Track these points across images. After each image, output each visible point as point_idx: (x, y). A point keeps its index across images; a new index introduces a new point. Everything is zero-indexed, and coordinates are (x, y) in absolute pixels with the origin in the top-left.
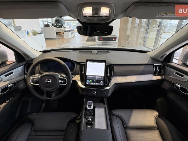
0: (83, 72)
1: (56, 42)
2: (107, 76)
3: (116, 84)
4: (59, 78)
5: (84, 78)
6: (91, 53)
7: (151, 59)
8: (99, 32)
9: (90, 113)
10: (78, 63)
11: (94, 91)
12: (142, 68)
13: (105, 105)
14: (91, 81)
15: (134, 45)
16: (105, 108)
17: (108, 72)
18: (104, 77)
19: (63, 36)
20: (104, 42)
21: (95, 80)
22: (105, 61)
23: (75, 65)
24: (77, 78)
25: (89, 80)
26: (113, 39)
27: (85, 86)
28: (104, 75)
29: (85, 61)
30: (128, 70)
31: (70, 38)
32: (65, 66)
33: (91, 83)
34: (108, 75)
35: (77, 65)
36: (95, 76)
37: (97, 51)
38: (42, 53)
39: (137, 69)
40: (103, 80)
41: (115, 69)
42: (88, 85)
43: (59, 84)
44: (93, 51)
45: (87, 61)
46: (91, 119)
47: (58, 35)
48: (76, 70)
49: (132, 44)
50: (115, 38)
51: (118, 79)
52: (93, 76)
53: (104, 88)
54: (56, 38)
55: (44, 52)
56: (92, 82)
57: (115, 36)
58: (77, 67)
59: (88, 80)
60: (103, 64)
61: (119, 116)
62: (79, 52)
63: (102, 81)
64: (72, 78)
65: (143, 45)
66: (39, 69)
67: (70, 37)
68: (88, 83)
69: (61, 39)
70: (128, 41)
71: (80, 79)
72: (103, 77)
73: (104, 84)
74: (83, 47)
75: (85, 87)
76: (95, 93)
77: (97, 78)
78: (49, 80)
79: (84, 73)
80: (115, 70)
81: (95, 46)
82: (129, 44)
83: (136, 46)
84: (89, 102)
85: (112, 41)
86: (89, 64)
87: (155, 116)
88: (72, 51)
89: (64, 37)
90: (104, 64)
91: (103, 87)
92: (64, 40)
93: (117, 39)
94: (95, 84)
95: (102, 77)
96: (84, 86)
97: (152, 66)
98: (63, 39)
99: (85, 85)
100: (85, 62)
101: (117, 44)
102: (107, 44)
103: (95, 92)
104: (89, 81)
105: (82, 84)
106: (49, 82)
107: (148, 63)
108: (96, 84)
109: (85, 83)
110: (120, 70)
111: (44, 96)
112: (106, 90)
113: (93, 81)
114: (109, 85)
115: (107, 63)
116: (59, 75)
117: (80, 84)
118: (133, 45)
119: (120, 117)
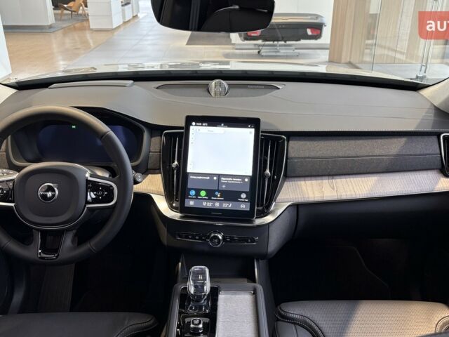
0: (176, 163)
1: (55, 42)
2: (263, 176)
3: (297, 207)
4: (88, 182)
5: (177, 185)
6: (207, 93)
7: (431, 116)
8: (237, 7)
9: (200, 308)
10: (155, 130)
11: (215, 232)
12: (395, 147)
13: (254, 281)
14: (203, 193)
15: (403, 57)
16: (255, 293)
17: (266, 161)
18: (253, 179)
19: (85, 18)
20: (267, 47)
21: (219, 191)
22: (254, 123)
23: (146, 135)
24: (152, 185)
25: (198, 192)
26: (309, 32)
27: (181, 212)
28: (250, 173)
29: (181, 123)
30: (340, 154)
31: (114, 26)
32: (109, 138)
33: (204, 204)
34: (268, 171)
35: (152, 136)
36: (219, 176)
37: (229, 85)
38: (13, 91)
39: (377, 152)
40: (248, 190)
41: (295, 149)
42: (191, 209)
43: (87, 202)
44: (213, 83)
45: (190, 120)
46: (201, 326)
47: (62, 14)
48: (147, 157)
49: (391, 53)
50: (318, 28)
51: (304, 188)
52: (211, 175)
53: (251, 222)
54: (50, 27)
55: (21, 86)
56: (210, 199)
57: (317, 16)
58: (152, 145)
59: (193, 193)
60: (248, 134)
61: (305, 323)
62: (157, 88)
63: (243, 196)
64: (136, 182)
65: (443, 58)
66: (7, 151)
67: (117, 21)
68: (192, 203)
69: (75, 29)
70: (373, 39)
71: (162, 189)
72: (246, 180)
73: (252, 207)
74: (175, 66)
75: (181, 217)
76: (217, 238)
77: (227, 184)
78: (50, 189)
79: (178, 167)
80: (291, 154)
81: (227, 63)
82: (379, 51)
83: (408, 60)
84: (196, 268)
85: (303, 42)
86: (198, 133)
87: (441, 324)
88: (132, 85)
89: (88, 20)
90: (253, 130)
91: (247, 216)
92: (88, 35)
93: (327, 32)
94: (217, 205)
95: (243, 181)
96: (179, 215)
97: (434, 139)
98: (83, 29)
99: (182, 209)
100: (183, 124)
101: (324, 56)
102: (283, 52)
103: (220, 237)
104: (198, 194)
105: (172, 208)
106: (49, 194)
107: (417, 127)
108: (221, 205)
109: (182, 203)
110: (312, 154)
111: (32, 245)
112: (259, 226)
113: (211, 194)
114: (272, 208)
115: (263, 127)
116: (86, 172)
117: (162, 205)
118: (398, 56)
119: (310, 326)
